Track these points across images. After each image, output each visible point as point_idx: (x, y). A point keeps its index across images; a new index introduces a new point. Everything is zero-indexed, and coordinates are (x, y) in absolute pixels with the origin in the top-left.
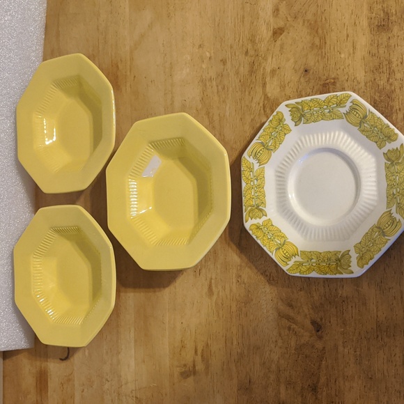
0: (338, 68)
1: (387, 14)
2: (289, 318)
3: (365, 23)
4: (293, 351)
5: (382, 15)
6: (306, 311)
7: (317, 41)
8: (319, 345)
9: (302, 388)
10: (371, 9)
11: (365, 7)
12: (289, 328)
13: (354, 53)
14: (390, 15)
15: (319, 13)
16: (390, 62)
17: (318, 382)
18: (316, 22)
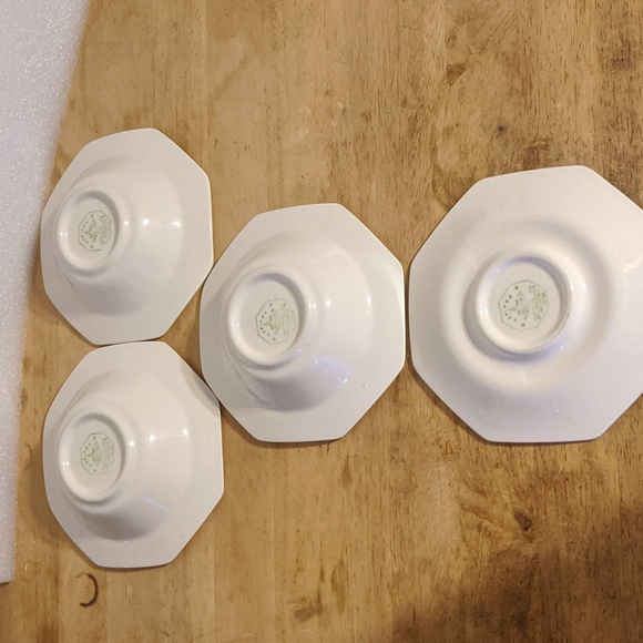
0: (552, 123)
1: (627, 44)
2: (477, 511)
3: (593, 57)
4: (486, 564)
5: (620, 44)
6: (507, 499)
7: (518, 84)
8: (529, 550)
10: (602, 35)
11: (593, 33)
12: (479, 527)
13: (576, 101)
14: (632, 44)
15: (520, 40)
16: (633, 114)
18: (515, 54)
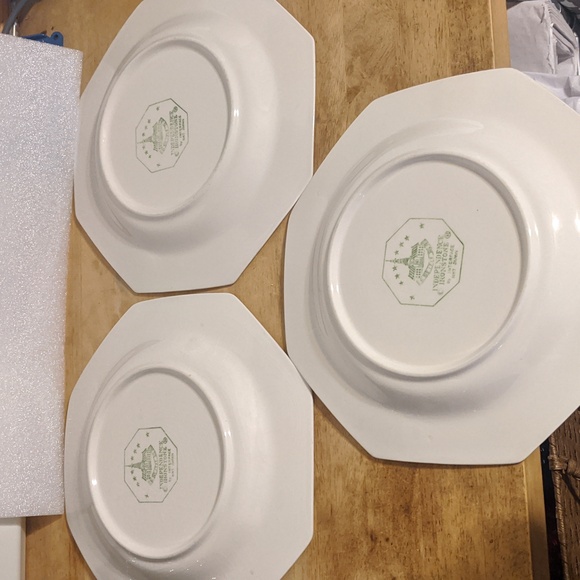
9: (394, 511)
17: (411, 501)
